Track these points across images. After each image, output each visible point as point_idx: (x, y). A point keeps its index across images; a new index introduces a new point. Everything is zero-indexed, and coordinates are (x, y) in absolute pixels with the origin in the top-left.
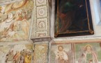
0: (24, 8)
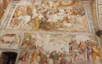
0: (74, 6)
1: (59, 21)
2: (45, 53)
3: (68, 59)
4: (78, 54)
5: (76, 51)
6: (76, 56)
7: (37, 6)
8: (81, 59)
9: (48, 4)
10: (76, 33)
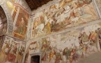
1: (66, 19)
2: (58, 51)
3: (79, 53)
4: (89, 46)
5: (86, 43)
6: (87, 48)
7: (47, 13)
8: (93, 51)
9: (55, 7)
10: (84, 25)
